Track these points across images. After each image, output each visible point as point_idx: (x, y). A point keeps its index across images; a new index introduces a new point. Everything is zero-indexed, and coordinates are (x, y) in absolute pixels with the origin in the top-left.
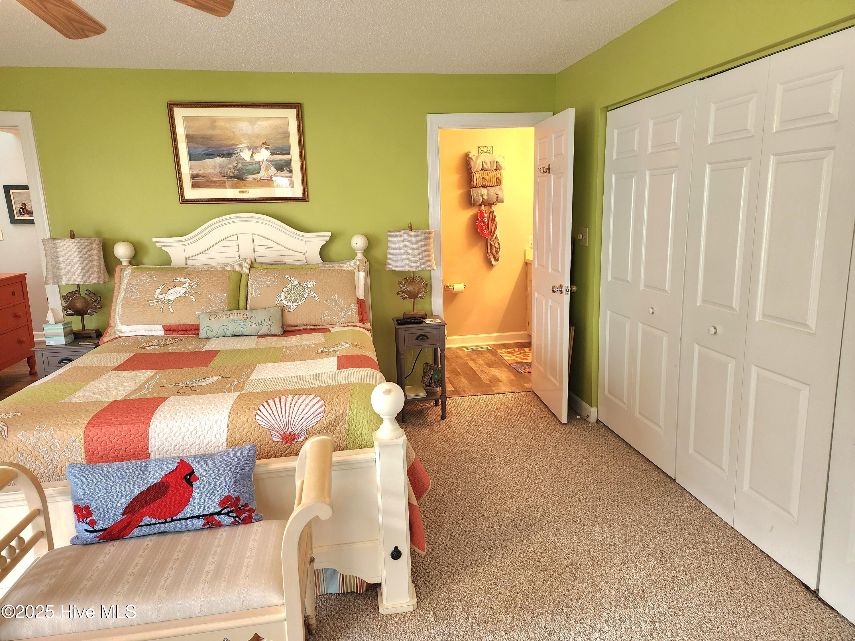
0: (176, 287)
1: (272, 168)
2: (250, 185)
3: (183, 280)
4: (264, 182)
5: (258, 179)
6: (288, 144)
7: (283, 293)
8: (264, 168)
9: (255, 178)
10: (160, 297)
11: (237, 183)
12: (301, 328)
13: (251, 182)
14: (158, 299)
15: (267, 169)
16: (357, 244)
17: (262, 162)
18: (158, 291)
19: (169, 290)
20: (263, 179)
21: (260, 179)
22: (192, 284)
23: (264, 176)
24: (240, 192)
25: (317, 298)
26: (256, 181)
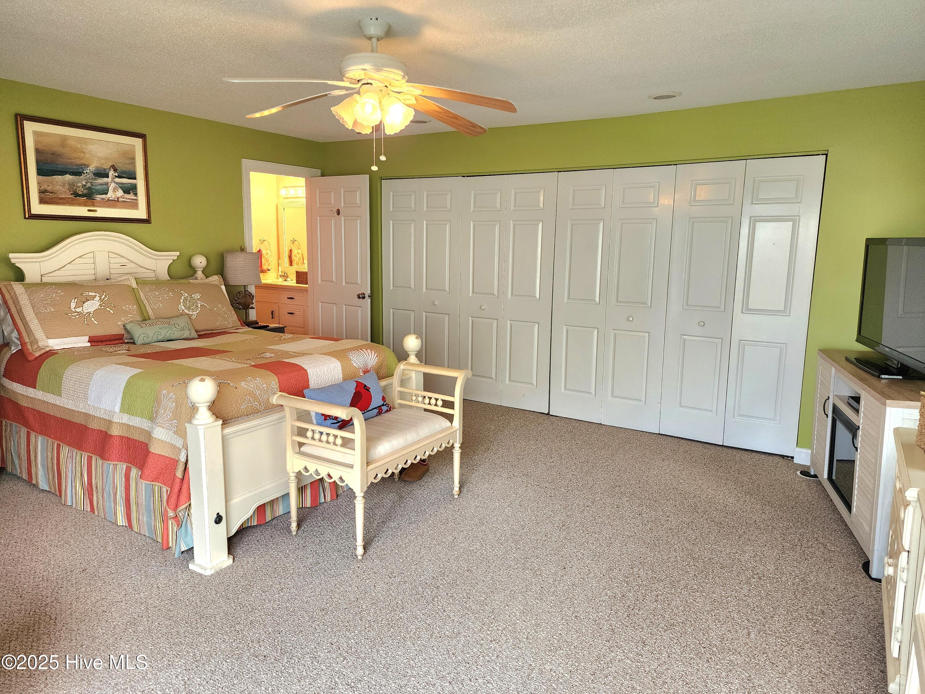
0: (88, 300)
1: (119, 190)
2: (98, 205)
3: (93, 294)
4: (111, 202)
5: (106, 199)
6: (134, 170)
7: (182, 304)
8: (112, 189)
9: (103, 198)
10: (79, 310)
11: (86, 201)
12: (204, 333)
13: (100, 202)
14: (76, 312)
15: (114, 190)
16: (201, 263)
17: (110, 183)
18: (73, 305)
19: (84, 303)
20: (110, 200)
21: (108, 200)
22: (102, 298)
23: (111, 197)
24: (89, 210)
25: (208, 307)
26: (104, 201)
